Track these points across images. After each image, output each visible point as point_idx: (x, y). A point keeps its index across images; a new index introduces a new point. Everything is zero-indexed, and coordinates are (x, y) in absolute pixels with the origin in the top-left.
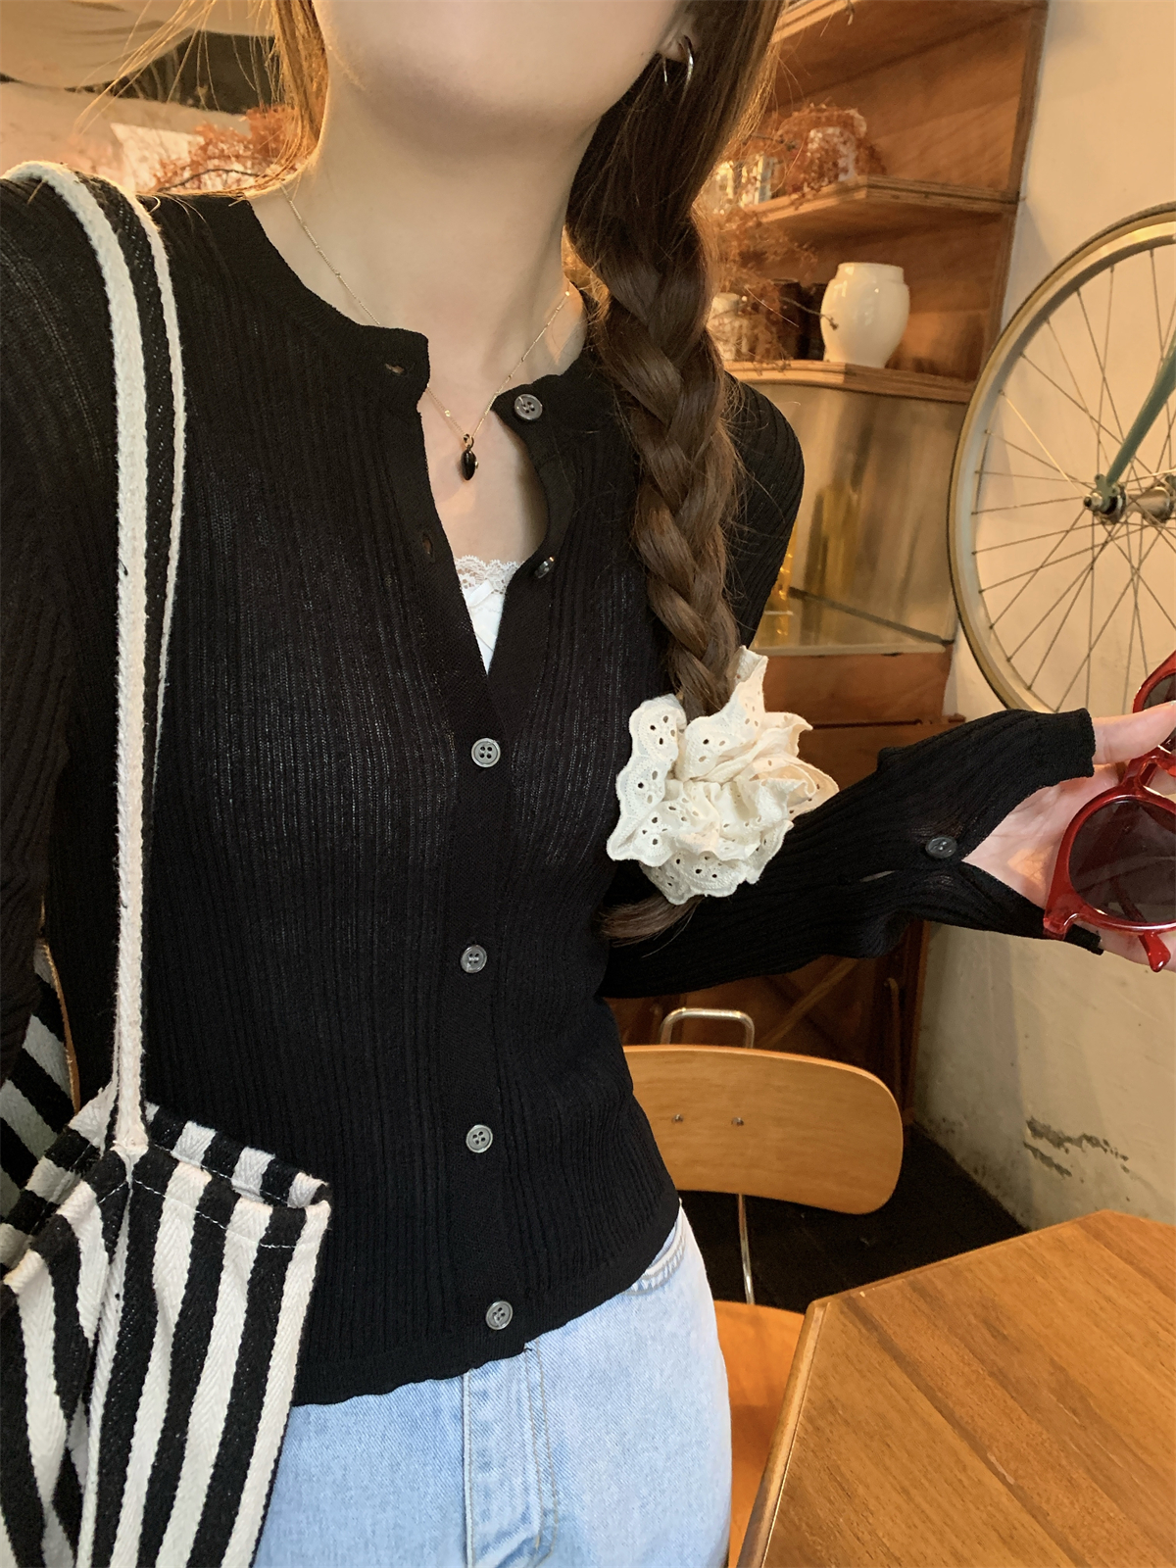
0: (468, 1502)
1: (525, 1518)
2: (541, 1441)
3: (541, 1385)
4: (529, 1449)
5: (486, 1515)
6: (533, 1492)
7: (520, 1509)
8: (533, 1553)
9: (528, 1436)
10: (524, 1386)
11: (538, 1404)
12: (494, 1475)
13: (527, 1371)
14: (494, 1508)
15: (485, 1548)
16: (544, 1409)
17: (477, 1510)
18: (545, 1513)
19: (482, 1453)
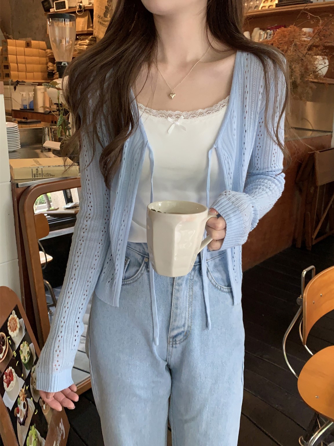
0: (171, 316)
1: (184, 326)
2: (190, 309)
3: (192, 296)
4: (187, 309)
5: (175, 320)
6: (187, 320)
7: (183, 322)
8: (184, 336)
9: (187, 306)
10: (188, 294)
11: (191, 300)
12: (179, 311)
13: (189, 291)
14: (177, 319)
15: (173, 329)
16: (192, 302)
17: (174, 319)
18: (188, 327)
19: (176, 304)
